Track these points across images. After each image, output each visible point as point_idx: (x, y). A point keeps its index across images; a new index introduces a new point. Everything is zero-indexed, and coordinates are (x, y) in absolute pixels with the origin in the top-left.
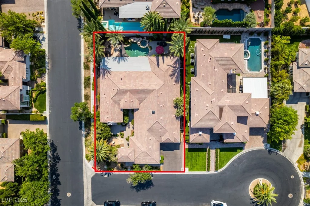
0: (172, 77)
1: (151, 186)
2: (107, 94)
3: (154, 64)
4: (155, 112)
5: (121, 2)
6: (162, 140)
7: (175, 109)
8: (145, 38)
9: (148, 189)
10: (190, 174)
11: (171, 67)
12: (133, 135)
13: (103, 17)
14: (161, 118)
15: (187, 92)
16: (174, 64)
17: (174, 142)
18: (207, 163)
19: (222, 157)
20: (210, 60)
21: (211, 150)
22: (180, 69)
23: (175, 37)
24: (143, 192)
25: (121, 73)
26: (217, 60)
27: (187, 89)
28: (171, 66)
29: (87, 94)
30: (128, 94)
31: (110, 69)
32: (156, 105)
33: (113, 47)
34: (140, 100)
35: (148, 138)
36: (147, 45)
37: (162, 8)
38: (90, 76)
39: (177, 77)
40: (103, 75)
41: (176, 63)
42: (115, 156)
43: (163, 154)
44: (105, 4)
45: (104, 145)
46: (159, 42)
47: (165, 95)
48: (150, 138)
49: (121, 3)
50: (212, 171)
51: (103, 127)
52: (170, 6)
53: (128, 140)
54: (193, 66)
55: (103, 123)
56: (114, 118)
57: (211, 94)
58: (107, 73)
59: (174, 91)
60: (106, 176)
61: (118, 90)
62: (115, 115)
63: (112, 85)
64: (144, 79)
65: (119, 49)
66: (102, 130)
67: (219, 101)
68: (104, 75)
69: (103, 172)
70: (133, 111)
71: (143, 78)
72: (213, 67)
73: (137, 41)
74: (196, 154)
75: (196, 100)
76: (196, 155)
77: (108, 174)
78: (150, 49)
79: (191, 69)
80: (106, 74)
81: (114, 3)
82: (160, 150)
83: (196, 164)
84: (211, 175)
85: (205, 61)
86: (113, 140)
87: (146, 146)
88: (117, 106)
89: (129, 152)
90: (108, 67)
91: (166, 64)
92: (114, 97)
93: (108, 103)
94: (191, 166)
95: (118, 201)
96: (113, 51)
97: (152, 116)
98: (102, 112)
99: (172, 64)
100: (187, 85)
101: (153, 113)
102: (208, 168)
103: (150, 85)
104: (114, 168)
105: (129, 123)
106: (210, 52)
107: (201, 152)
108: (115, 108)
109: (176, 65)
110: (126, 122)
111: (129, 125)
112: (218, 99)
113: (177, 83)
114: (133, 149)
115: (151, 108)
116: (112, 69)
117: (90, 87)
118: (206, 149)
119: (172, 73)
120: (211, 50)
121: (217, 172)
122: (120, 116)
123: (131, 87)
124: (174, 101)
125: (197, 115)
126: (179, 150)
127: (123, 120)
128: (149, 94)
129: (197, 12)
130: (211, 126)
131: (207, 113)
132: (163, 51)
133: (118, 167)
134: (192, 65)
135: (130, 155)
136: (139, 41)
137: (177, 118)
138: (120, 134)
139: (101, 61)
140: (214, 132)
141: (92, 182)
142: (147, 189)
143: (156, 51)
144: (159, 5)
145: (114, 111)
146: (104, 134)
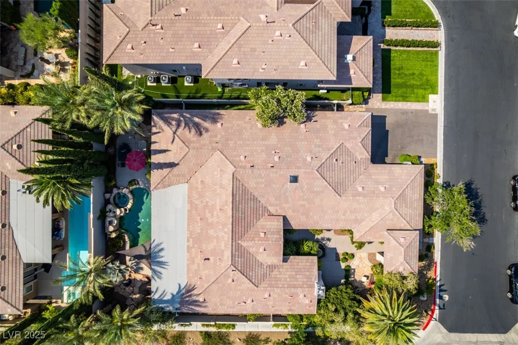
0: (202, 130)
1: (473, 186)
2: (244, 298)
3: (170, 175)
4: (292, 175)
5: (9, 258)
6: (364, 157)
7: (285, 123)
8: (108, 196)
9: (479, 194)
10: (445, 90)
11: (178, 133)
12: (350, 232)
13: (54, 301)
14: (309, 159)
15: (243, 94)
16: (171, 124)
17: (370, 128)
18: (419, 49)
19: (406, 11)
20: (159, 27)
21: (387, 38)
22: (186, 109)
23: (89, 118)
24: (485, 207)
25: (191, 260)
26: (157, 9)
27: (235, 95)
28: (174, 133)
29: (244, 339)
30: (244, 244)
31: (182, 287)
32: (276, 172)
33: (130, 276)
34: (261, 212)
35: (359, 194)
36: (125, 191)
37: (25, 153)
38: (201, 332)
39: (204, 118)
40: (195, 305)
41: (167, 121)
42: (404, 278)
43: (395, 156)
44: (14, 300)
45: (377, 309)
46: (118, 162)
47: (249, 148)
48: (360, 189)
49: (11, 259)
50: (439, 35)
51: (327, 306)
52: (19, 133)
53: (361, 245)
54: (179, 79)
55: (319, 308)
56: (305, 280)
57: (249, 24)
58: (190, 296)
59: (238, 125)
60: (446, 297)
61: (234, 269)
62: (298, 276)
63: (220, 285)
64: (207, 202)
65: (134, 260)
66: (336, 311)
67: (268, 5)
68: (195, 303)
69: (435, 304)
70: (288, 231)
71: (205, 204)
72: (177, 17)
73: (115, 216)
74: (397, 76)
75: (264, 67)
76: (399, 74)
77: (441, 291)
78: (135, 184)
79: (186, 84)
80: (194, 298)
81: (10, 276)
82: (386, 163)
83: (421, 76)
84: (449, 39)
85: (161, 41)
86: (358, 280)
87: (381, 198)
88: (275, 272)
89: (394, 242)
90: (178, 293)
91: (170, 145)
92: (253, 281)
93: (266, 296)
94: (425, 89)
95: (510, 268)
96: (139, 275)
97: (305, 183)
98: (290, 310)
99: (171, 129)
100: (227, 95)
101: (295, 179)
102: (432, 47)
103: (222, 186)
104: (426, 278)
105: (317, 241)
106: (135, 26)
107: (392, 63)
108: (281, 276)
109: (173, 119)
110: (316, 248)
111: (323, 239)
112: (261, 8)
113: (218, 118)
114: (386, 233)
115: (283, 186)
116: (180, 283)
117: (225, 332)
118: (383, 50)
119: (193, 131)
120: (131, 24)
121: (442, 24)
122: (300, 264)
123: (226, 236)
124: (264, 126)
125: (302, 63)
126: (386, 117)
127: (311, 257)
128: (245, 191)
129: (43, 66)
130: (332, 29)
131: (299, 36)
132: (137, 153)
133: (424, 267)
134: (176, 83)
135: (402, 240)
136: (114, 212)
137: (309, 119)
138: (343, 262)
139: (162, 308)
140: (349, 20)
141: (459, 333)
142: (480, 198)
143: (137, 171)
144: (17, 161)
145: (288, 280)
146: (347, 303)
